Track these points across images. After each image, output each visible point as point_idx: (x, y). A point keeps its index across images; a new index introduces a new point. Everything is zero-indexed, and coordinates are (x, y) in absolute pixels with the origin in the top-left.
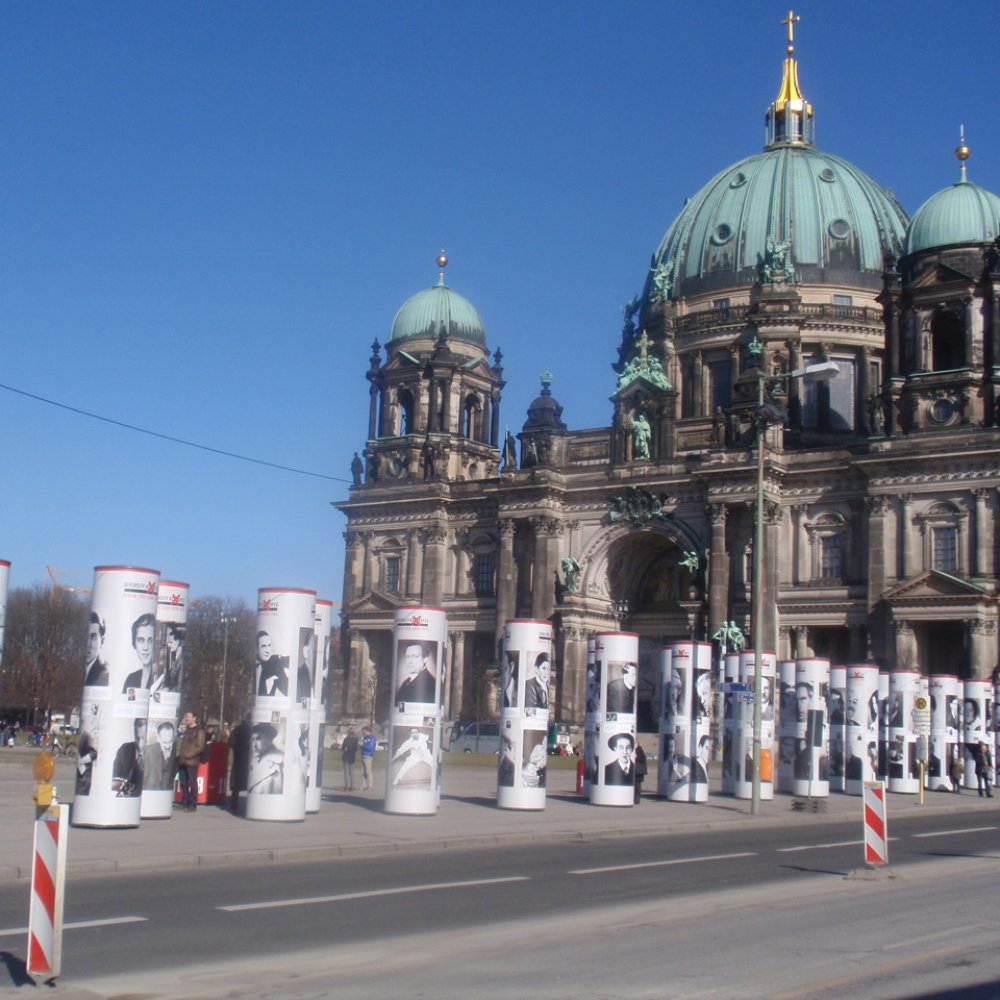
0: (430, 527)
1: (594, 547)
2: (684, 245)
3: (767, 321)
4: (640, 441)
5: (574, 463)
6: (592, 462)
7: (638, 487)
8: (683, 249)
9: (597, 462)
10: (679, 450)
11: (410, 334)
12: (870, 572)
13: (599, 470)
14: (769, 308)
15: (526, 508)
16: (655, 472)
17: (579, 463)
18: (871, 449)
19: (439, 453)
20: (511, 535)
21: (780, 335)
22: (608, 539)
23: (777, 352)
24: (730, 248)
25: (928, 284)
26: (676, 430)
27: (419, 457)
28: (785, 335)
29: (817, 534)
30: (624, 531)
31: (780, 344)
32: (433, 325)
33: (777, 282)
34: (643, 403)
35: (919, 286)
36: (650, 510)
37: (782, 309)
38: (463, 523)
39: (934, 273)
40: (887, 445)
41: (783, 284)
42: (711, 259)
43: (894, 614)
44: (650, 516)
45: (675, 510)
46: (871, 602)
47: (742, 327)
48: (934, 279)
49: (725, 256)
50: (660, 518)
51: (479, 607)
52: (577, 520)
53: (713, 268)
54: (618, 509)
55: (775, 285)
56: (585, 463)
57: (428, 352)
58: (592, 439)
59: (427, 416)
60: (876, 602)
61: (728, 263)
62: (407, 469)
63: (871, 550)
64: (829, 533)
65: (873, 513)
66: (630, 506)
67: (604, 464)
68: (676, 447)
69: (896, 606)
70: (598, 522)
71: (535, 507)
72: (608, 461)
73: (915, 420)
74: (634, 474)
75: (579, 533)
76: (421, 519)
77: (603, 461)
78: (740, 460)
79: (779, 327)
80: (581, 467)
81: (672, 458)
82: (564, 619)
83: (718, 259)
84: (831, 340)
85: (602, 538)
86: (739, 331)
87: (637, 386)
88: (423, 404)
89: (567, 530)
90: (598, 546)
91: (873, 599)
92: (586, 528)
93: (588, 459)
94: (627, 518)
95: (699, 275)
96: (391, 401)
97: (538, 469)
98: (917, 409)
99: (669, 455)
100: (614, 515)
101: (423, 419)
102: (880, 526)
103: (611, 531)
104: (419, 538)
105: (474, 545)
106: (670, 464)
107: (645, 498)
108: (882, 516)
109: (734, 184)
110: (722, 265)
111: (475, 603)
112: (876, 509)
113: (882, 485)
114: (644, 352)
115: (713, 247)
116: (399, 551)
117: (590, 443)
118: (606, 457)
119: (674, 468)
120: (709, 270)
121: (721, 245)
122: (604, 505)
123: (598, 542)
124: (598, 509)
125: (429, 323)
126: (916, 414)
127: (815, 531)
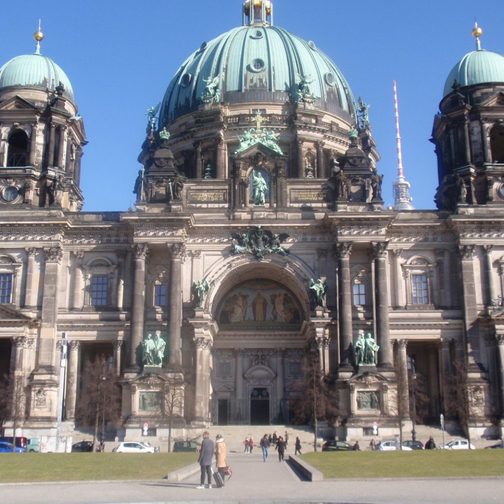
0: (51, 248)
1: (216, 273)
2: (224, 69)
3: (305, 127)
4: (260, 191)
5: (194, 205)
6: (210, 206)
7: (262, 227)
8: (223, 71)
9: (216, 206)
10: (291, 202)
11: (23, 84)
12: (466, 299)
13: (219, 212)
14: (303, 118)
15: (163, 236)
16: (274, 217)
17: (198, 205)
18: (459, 212)
19: (60, 184)
20: (144, 258)
21: (312, 139)
22: (230, 267)
23: (309, 149)
24: (264, 76)
25: (491, 105)
26: (289, 187)
27: (34, 188)
28: (315, 139)
29: (410, 272)
30: (244, 261)
31: (311, 145)
32: (45, 81)
33: (308, 102)
34: (260, 163)
35: (486, 105)
36: (271, 245)
37: (311, 121)
38: (79, 248)
39: (496, 99)
40: (471, 211)
41: (311, 104)
42: (248, 81)
43: (498, 330)
44: (271, 251)
45: (291, 247)
46: (468, 322)
47: (282, 129)
48: (495, 102)
49: (261, 80)
50: (281, 253)
51: (101, 320)
52: (200, 250)
53: (251, 87)
54: (241, 244)
55: (307, 104)
56: (204, 206)
57: (42, 102)
58: (212, 187)
59: (41, 154)
60: (472, 322)
61: (263, 85)
62: (24, 196)
63: (465, 284)
64: (419, 272)
65: (465, 257)
66: (252, 241)
67: (223, 208)
68: (288, 200)
69: (498, 324)
70: (220, 253)
71: (172, 235)
72: (226, 206)
73: (490, 195)
74: (255, 217)
75: (201, 261)
76: (41, 240)
77: (221, 205)
78: (360, 211)
79: (311, 133)
80: (200, 208)
81: (286, 207)
82: (196, 330)
83: (255, 81)
84: (336, 149)
85: (224, 266)
86: (279, 132)
87: (255, 150)
88: (38, 144)
89: (188, 259)
90: (220, 272)
91: (469, 320)
92: (206, 257)
93: (207, 202)
94: (250, 251)
95: (240, 90)
96: (3, 138)
97: (174, 204)
98: (492, 188)
99: (284, 205)
100: (238, 247)
101: (38, 156)
102: (471, 267)
103: (233, 260)
104: (36, 256)
105: (91, 266)
106: (286, 212)
107: (266, 236)
108: (472, 260)
109: (254, 36)
110: (258, 86)
111: (96, 316)
112: (467, 254)
113: (470, 239)
114: (259, 125)
115: (249, 73)
116: (13, 267)
117: (208, 190)
118: (225, 201)
119: (290, 215)
120: (248, 87)
121: (256, 72)
122: (226, 240)
123: (220, 269)
124: (220, 242)
125: (43, 79)
126: (490, 191)
127: (407, 270)
